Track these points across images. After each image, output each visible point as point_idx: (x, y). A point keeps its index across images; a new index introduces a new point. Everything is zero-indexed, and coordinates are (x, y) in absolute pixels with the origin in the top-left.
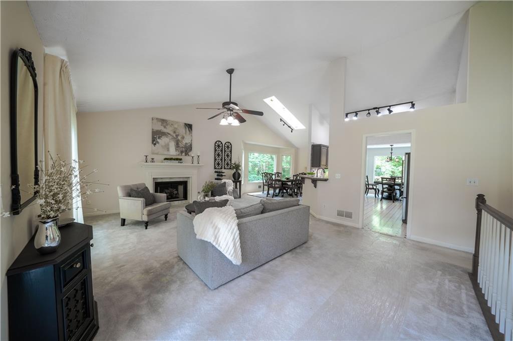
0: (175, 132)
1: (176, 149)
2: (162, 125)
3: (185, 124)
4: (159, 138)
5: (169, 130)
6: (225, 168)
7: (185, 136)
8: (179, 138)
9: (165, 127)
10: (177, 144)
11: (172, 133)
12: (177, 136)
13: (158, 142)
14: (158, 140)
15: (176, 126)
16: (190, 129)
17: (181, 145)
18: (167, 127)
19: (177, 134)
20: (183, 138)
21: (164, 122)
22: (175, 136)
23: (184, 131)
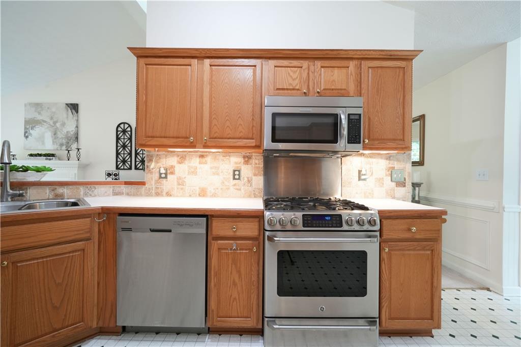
0: (52, 118)
1: (53, 142)
2: (35, 111)
3: (67, 104)
4: (31, 129)
5: (45, 116)
6: (136, 168)
7: (66, 121)
8: (58, 125)
9: (39, 113)
10: (55, 134)
11: (48, 120)
12: (55, 123)
13: (31, 134)
14: (31, 131)
15: (54, 110)
16: (74, 111)
17: (60, 135)
18: (42, 112)
19: (55, 120)
20: (63, 124)
21: (38, 106)
22: (51, 123)
23: (65, 116)
